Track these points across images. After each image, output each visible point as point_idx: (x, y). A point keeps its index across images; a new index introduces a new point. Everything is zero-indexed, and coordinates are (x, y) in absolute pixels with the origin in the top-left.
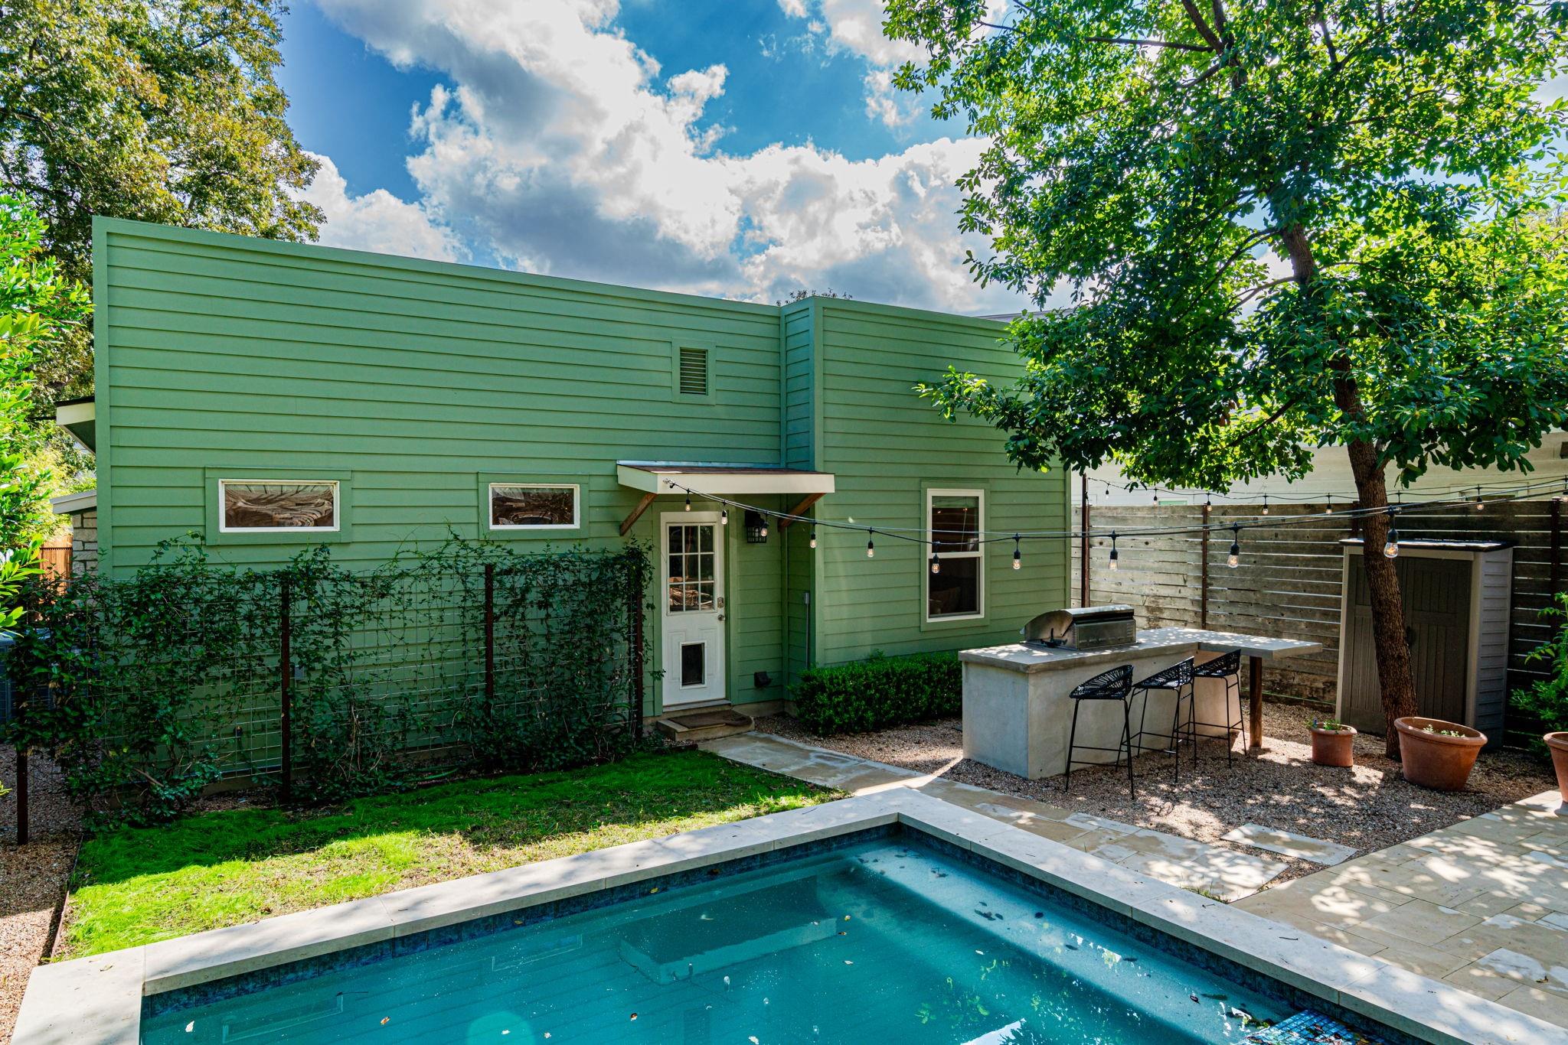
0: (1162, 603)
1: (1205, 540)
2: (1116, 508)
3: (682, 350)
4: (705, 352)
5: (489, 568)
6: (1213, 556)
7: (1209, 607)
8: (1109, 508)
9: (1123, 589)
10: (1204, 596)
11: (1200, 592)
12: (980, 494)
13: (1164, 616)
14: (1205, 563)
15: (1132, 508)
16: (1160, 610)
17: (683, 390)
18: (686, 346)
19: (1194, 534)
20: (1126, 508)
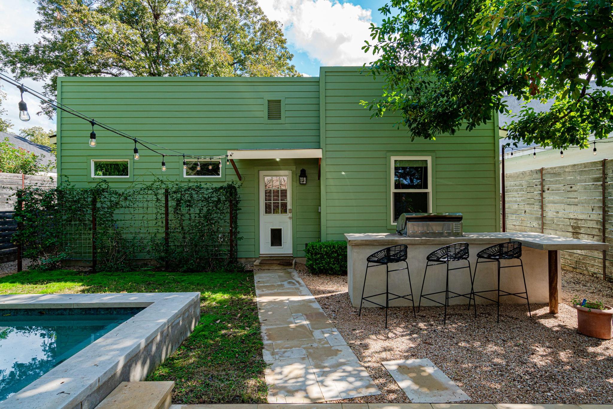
0: (580, 224)
1: (604, 182)
2: (555, 168)
3: (269, 101)
4: (280, 101)
5: (167, 191)
6: (609, 193)
7: (607, 226)
8: (551, 168)
9: (560, 215)
10: (604, 218)
11: (601, 216)
12: (429, 159)
13: (581, 231)
14: (604, 198)
15: (563, 167)
16: (579, 228)
17: (269, 118)
18: (270, 99)
19: (597, 180)
20: (560, 167)
